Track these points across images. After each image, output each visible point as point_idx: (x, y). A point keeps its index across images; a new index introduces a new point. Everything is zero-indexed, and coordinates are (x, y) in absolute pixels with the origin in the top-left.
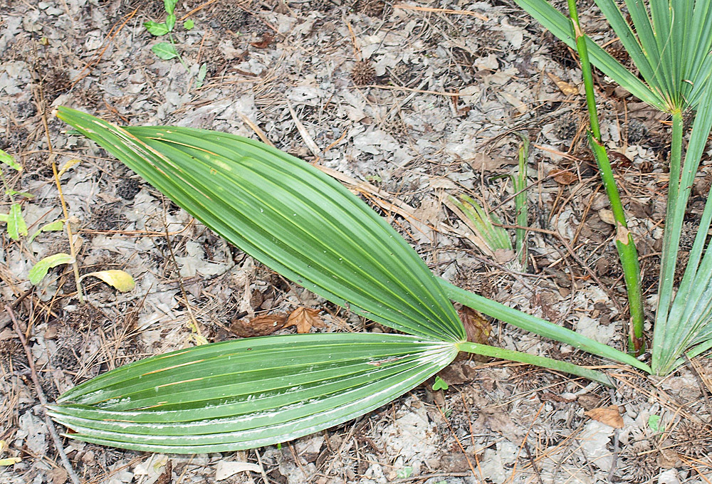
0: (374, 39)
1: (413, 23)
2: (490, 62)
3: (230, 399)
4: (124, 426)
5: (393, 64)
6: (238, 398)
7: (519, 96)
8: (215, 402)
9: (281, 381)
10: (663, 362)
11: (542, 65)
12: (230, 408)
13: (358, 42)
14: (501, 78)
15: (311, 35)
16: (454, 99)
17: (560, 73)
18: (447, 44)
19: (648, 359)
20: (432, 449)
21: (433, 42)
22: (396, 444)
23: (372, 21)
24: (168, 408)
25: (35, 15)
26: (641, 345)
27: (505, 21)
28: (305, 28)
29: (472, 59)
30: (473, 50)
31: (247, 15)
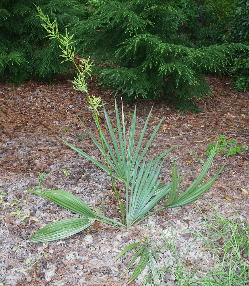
0: (75, 188)
1: (82, 186)
2: (96, 190)
3: (60, 229)
4: (42, 238)
5: (79, 191)
6: (61, 229)
7: (102, 195)
8: (57, 230)
9: (68, 226)
10: (128, 225)
11: (105, 190)
12: (60, 231)
13: (73, 189)
14: (98, 192)
15: (64, 188)
16: (90, 196)
17: (108, 191)
18: (88, 188)
19: (126, 225)
20: (92, 240)
21: (86, 188)
22: (86, 240)
23: (75, 186)
24: (49, 233)
25: (14, 188)
26: (125, 223)
27: (98, 185)
28: (63, 187)
29: (93, 190)
30: (93, 189)
31: (53, 185)
